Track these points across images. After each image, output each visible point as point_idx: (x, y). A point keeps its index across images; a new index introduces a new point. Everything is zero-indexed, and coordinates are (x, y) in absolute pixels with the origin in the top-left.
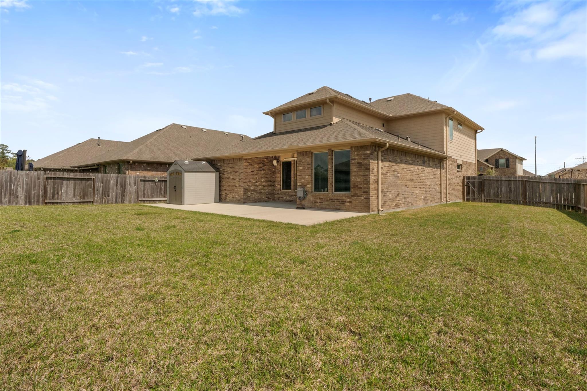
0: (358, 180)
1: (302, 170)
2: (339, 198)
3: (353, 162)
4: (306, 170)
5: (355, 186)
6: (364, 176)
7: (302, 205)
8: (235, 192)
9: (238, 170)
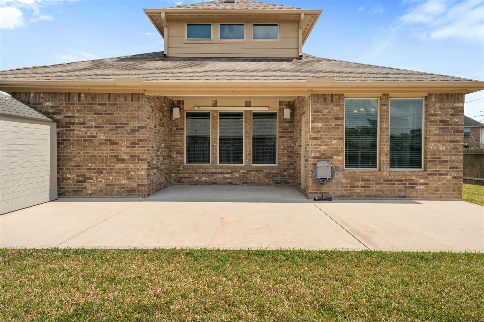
0: (441, 149)
1: (321, 128)
2: (403, 178)
3: (432, 119)
4: (333, 128)
5: (436, 158)
6: (451, 142)
7: (320, 193)
8: (118, 172)
9: (126, 122)
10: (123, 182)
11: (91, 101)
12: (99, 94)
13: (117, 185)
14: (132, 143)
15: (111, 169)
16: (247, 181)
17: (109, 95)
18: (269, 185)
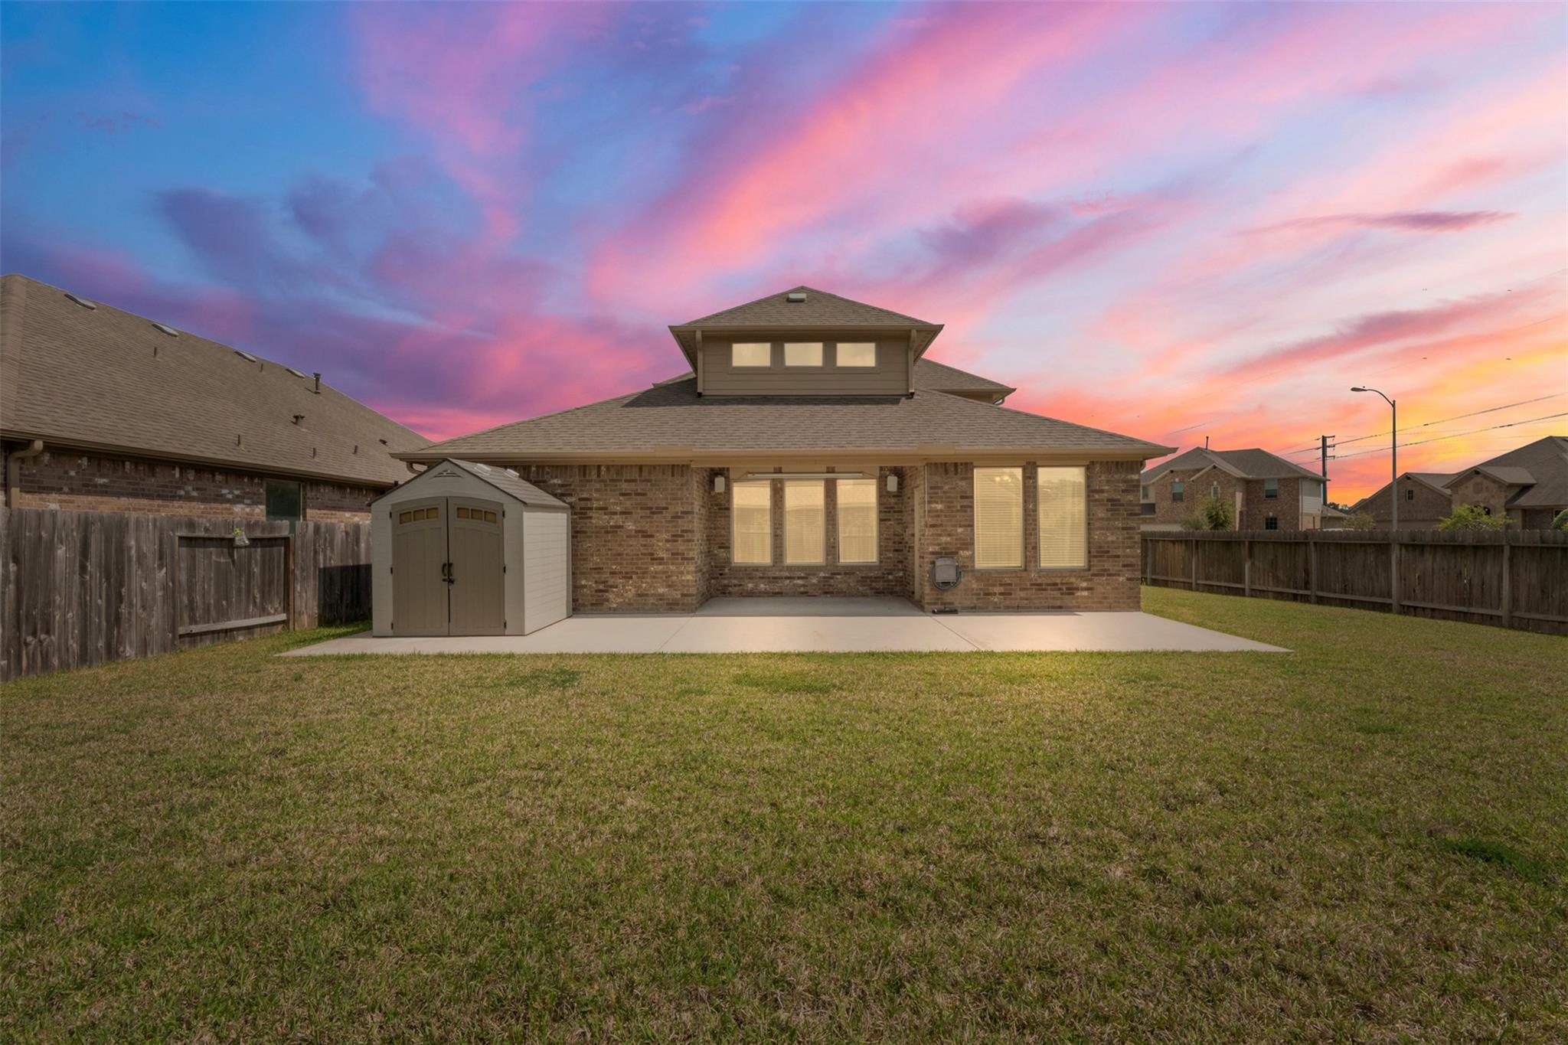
0: (1110, 539)
1: (941, 511)
2: (1058, 581)
3: (1097, 496)
4: (958, 511)
5: (1102, 552)
6: (1123, 529)
7: (942, 604)
8: (654, 577)
9: (664, 505)
10: (661, 590)
11: (615, 477)
12: (627, 466)
13: (653, 594)
14: (673, 536)
15: (644, 573)
16: (831, 589)
17: (641, 467)
18: (865, 595)
